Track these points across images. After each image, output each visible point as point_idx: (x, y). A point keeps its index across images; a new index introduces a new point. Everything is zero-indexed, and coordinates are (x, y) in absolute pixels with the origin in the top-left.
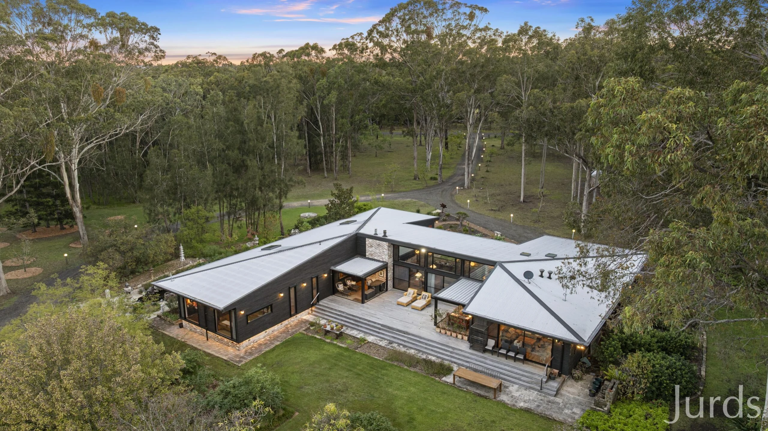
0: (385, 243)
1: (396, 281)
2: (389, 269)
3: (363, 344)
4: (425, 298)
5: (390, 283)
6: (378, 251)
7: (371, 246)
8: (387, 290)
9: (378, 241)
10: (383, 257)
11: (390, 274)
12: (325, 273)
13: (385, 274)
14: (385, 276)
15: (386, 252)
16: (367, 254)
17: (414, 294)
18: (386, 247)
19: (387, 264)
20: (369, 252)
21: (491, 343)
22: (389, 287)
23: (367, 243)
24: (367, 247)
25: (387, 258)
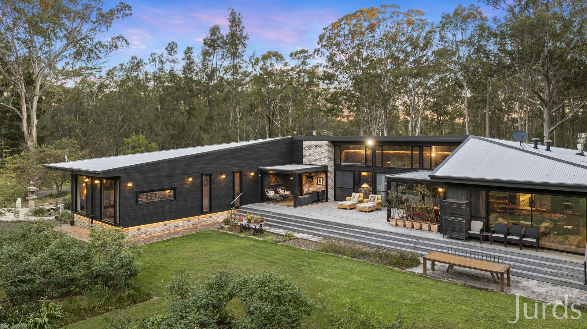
0: (324, 142)
1: (337, 189)
2: (329, 174)
3: (288, 239)
4: (374, 201)
5: (331, 193)
6: (316, 154)
7: (309, 150)
8: (327, 201)
9: (316, 142)
10: (322, 160)
11: (331, 181)
12: (251, 172)
13: (325, 181)
14: (324, 184)
15: (325, 153)
16: (304, 160)
17: (359, 197)
18: (325, 147)
19: (327, 167)
20: (306, 158)
21: (477, 226)
22: (329, 197)
23: (304, 146)
24: (304, 151)
25: (326, 161)
